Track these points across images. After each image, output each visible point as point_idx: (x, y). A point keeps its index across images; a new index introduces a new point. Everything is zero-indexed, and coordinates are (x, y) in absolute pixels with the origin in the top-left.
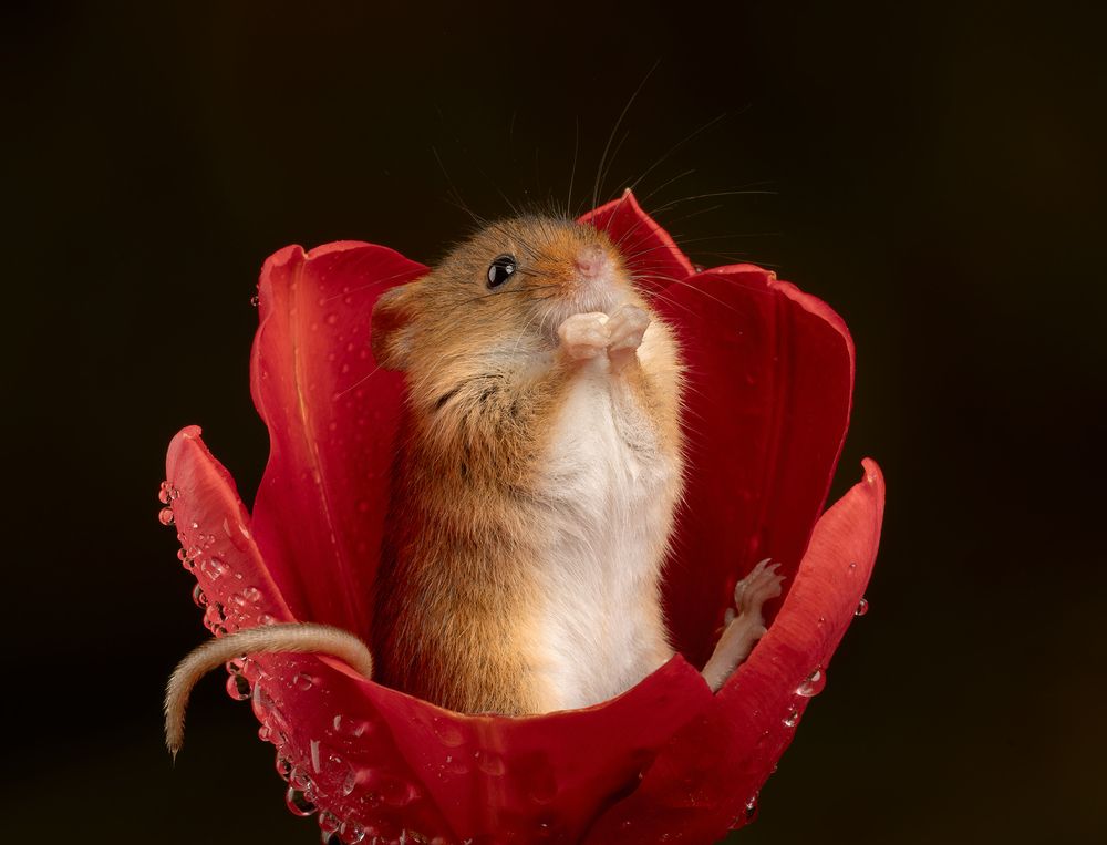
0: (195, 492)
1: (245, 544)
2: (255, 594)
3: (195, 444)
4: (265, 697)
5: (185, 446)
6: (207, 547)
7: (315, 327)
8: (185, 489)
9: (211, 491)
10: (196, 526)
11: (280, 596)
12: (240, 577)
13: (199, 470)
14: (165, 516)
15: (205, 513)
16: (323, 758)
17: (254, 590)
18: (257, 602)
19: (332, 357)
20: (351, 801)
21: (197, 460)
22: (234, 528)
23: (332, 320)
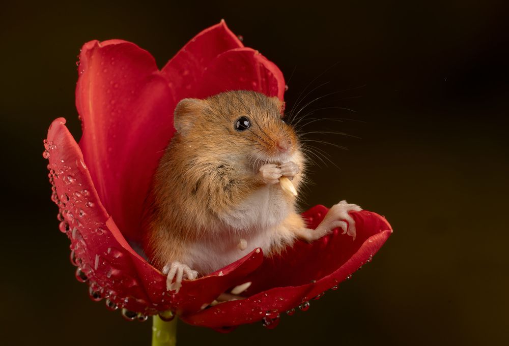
0: (64, 147)
1: (85, 171)
2: (86, 193)
3: (65, 127)
4: (79, 233)
5: (61, 128)
6: (67, 171)
7: (98, 74)
8: (59, 145)
9: (71, 148)
10: (63, 161)
11: (97, 194)
12: (80, 185)
13: (66, 138)
14: (46, 155)
15: (68, 156)
16: (100, 262)
17: (86, 191)
18: (87, 196)
19: (103, 86)
20: (109, 280)
21: (66, 134)
22: (80, 164)
23: (105, 71)
